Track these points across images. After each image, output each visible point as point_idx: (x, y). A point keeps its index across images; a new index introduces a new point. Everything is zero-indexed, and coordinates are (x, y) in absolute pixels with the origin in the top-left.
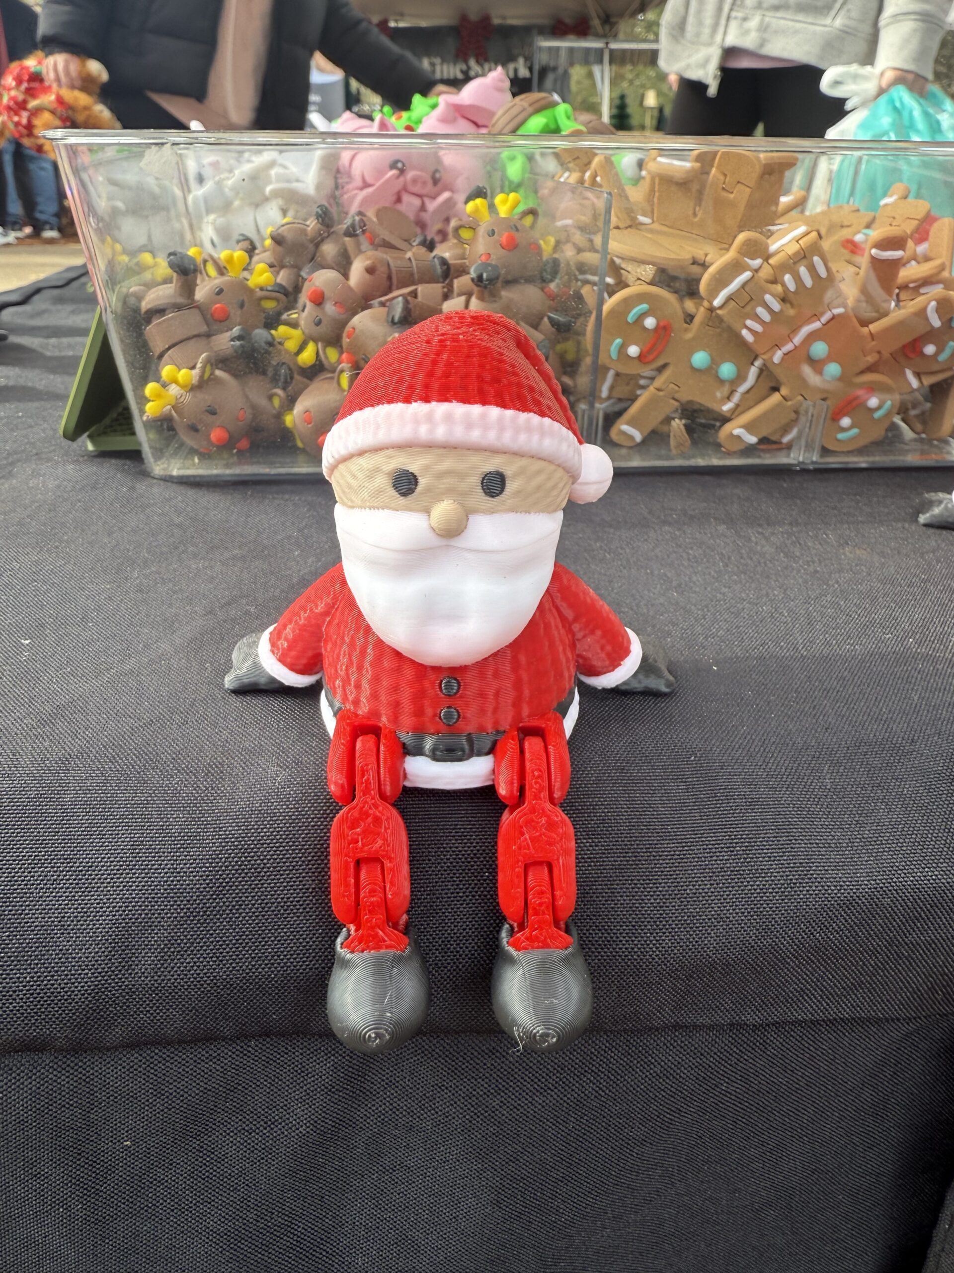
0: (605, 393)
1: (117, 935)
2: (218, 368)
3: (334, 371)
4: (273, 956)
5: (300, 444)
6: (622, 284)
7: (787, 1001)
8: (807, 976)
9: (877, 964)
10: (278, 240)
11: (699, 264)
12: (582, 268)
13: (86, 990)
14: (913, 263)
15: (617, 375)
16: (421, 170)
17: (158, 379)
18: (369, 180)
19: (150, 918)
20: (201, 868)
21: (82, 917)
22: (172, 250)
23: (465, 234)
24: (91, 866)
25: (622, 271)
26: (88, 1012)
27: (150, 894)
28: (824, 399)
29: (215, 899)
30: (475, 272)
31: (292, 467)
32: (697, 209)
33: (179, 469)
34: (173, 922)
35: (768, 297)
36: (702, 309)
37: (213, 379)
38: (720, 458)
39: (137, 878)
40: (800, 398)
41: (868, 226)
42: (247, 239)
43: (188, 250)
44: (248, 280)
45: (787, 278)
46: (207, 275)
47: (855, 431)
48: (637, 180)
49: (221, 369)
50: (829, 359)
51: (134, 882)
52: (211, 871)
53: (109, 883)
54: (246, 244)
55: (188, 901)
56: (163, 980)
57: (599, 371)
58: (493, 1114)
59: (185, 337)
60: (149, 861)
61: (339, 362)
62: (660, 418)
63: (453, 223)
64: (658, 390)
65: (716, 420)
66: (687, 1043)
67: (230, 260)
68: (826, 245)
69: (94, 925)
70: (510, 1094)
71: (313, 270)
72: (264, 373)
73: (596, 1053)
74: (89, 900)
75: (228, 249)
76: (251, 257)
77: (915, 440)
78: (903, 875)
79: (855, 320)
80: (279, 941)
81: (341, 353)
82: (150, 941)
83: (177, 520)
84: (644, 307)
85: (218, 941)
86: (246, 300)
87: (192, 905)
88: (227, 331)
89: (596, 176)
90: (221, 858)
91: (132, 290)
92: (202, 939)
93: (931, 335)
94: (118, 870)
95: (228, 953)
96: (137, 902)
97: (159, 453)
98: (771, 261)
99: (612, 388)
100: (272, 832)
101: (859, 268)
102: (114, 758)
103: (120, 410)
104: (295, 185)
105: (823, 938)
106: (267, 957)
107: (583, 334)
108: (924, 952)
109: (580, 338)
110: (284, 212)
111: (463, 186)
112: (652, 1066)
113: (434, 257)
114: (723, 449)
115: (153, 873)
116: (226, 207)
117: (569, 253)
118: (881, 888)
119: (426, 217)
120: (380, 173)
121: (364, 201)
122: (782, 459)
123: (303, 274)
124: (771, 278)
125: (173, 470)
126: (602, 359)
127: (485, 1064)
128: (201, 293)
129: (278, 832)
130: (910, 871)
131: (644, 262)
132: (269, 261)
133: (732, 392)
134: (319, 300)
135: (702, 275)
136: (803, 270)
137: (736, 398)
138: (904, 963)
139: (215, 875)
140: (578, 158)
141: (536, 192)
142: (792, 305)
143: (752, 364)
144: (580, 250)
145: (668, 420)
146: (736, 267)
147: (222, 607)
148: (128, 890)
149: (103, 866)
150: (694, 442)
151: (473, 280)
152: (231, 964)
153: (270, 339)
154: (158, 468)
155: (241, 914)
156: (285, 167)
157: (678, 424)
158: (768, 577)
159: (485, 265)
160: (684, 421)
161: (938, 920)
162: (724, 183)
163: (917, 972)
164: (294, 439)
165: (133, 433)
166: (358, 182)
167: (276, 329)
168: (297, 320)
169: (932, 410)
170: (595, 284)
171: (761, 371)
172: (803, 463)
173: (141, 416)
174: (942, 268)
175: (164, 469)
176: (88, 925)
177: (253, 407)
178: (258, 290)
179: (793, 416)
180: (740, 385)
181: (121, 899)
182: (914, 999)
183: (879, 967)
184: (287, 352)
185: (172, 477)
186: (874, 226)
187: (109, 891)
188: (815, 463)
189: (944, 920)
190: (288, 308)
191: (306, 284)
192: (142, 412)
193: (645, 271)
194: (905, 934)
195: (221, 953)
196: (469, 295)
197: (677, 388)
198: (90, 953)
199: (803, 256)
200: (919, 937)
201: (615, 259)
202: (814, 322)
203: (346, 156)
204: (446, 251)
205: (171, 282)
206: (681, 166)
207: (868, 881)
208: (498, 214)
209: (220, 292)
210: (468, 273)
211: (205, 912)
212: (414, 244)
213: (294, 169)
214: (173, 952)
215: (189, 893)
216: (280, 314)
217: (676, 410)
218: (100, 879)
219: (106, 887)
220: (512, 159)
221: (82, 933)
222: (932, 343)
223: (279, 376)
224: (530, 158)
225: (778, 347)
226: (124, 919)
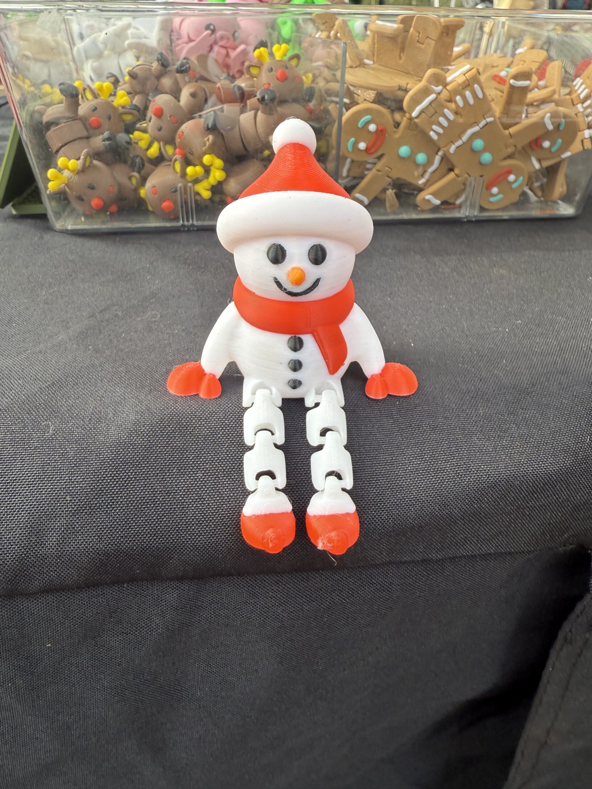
0: (345, 173)
1: (33, 523)
2: (94, 159)
3: (170, 161)
4: (134, 536)
5: (150, 208)
6: (354, 103)
7: (457, 544)
8: (469, 529)
9: (510, 521)
10: (133, 75)
11: (402, 90)
12: (329, 93)
13: (15, 558)
14: (536, 90)
15: (353, 161)
16: (225, 30)
17: (56, 167)
18: (192, 37)
19: (54, 512)
20: (87, 478)
21: (10, 512)
22: (61, 82)
23: (254, 71)
24: (16, 480)
25: (355, 95)
26: (16, 572)
27: (54, 496)
28: (481, 176)
29: (97, 499)
30: (260, 95)
31: (145, 223)
32: (402, 54)
33: (71, 225)
34: (69, 514)
35: (446, 111)
36: (405, 119)
37: (91, 166)
38: (417, 214)
39: (46, 486)
40: (466, 175)
41: (509, 66)
42: (113, 75)
43: (74, 82)
44: (113, 101)
45: (458, 98)
46: (87, 99)
47: (501, 196)
48: (365, 36)
49: (96, 159)
50: (485, 150)
51: (44, 489)
52: (94, 481)
53: (28, 490)
54: (112, 79)
55: (79, 500)
56: (64, 551)
57: (340, 159)
58: (278, 617)
59: (72, 139)
60: (54, 475)
61: (174, 154)
62: (380, 188)
63: (247, 64)
64: (378, 171)
65: (414, 190)
66: (396, 571)
67: (101, 88)
68: (482, 78)
69: (18, 517)
70: (288, 605)
71: (155, 96)
72: (125, 162)
73: (341, 579)
74: (15, 501)
75: (100, 81)
76: (116, 88)
77: (537, 202)
78: (526, 467)
79: (500, 126)
80: (138, 526)
81: (175, 148)
82: (55, 526)
83: (71, 258)
84: (368, 117)
85: (99, 526)
86: (112, 115)
87: (82, 502)
88: (99, 135)
89: (337, 33)
90: (101, 473)
91: (36, 108)
92: (88, 524)
93: (547, 135)
94: (33, 481)
95: (105, 533)
96: (46, 502)
97: (58, 215)
98: (448, 87)
99: (349, 170)
100: (134, 456)
101: (503, 93)
102: (30, 411)
103: (33, 188)
104: (144, 41)
105: (478, 507)
106: (130, 536)
107: (331, 135)
108: (539, 512)
109: (328, 138)
110: (138, 58)
111: (253, 41)
112: (375, 585)
113: (234, 86)
114: (419, 209)
115: (56, 483)
116: (100, 56)
117: (321, 84)
118: (514, 475)
119: (229, 61)
120: (199, 33)
121: (189, 52)
122: (456, 214)
123: (150, 98)
124: (448, 99)
125: (68, 225)
126: (343, 151)
127: (273, 590)
128: (83, 109)
129: (138, 455)
130: (531, 464)
131: (368, 88)
132: (128, 91)
133: (425, 172)
134: (159, 113)
135: (404, 97)
136: (468, 93)
137: (427, 176)
138: (527, 519)
139: (96, 483)
140: (326, 22)
141: (300, 44)
142: (461, 116)
143: (437, 154)
144: (328, 81)
145: (385, 190)
146: (426, 92)
147: (101, 312)
148: (40, 494)
149: (23, 479)
150: (401, 204)
151: (258, 99)
152: (108, 541)
153: (128, 140)
154: (58, 225)
155: (113, 508)
156: (138, 29)
157: (390, 192)
158: (446, 287)
159: (267, 90)
160: (394, 191)
161: (547, 492)
162: (419, 37)
163: (534, 524)
164: (146, 205)
165: (41, 202)
166: (186, 39)
167: (132, 133)
168: (146, 128)
169: (547, 183)
170: (337, 103)
171: (442, 159)
172: (468, 216)
173: (46, 191)
174: (554, 92)
175: (63, 226)
176: (14, 517)
177: (119, 184)
178: (120, 108)
179: (463, 187)
180: (429, 167)
181: (36, 500)
182: (533, 540)
183: (512, 522)
184: (140, 148)
185: (67, 230)
186: (512, 66)
187: (27, 495)
188: (476, 216)
189: (551, 492)
190: (139, 120)
191: (152, 104)
192: (46, 188)
193: (369, 94)
194: (527, 502)
195: (101, 534)
196: (257, 110)
197: (390, 170)
198: (16, 534)
199: (468, 84)
200: (536, 503)
201: (351, 88)
202: (475, 126)
203: (177, 20)
204: (243, 83)
205: (62, 103)
206: (391, 26)
207: (506, 471)
208: (275, 58)
209: (95, 109)
210: (255, 96)
211: (90, 507)
212: (222, 78)
213: (143, 30)
214: (70, 533)
215: (80, 495)
216: (135, 123)
217: (390, 184)
218: (21, 487)
219: (26, 492)
220: (285, 23)
221: (10, 522)
222: (548, 140)
223: (135, 163)
224: (296, 22)
225: (453, 143)
226: (37, 513)
